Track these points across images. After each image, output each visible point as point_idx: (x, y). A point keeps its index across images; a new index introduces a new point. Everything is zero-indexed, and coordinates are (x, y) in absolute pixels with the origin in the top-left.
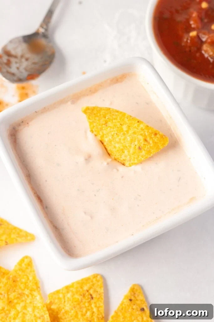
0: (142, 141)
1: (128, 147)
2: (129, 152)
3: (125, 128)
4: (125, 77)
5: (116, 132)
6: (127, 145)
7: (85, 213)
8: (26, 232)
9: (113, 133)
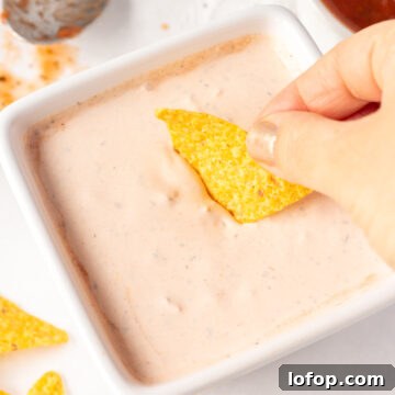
0: (265, 180)
1: (240, 189)
2: (241, 197)
3: (235, 152)
4: (248, 43)
5: (220, 158)
6: (238, 184)
7: (169, 300)
8: (51, 327)
9: (213, 160)
